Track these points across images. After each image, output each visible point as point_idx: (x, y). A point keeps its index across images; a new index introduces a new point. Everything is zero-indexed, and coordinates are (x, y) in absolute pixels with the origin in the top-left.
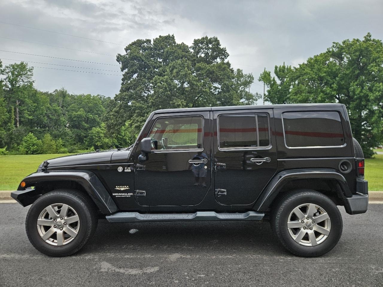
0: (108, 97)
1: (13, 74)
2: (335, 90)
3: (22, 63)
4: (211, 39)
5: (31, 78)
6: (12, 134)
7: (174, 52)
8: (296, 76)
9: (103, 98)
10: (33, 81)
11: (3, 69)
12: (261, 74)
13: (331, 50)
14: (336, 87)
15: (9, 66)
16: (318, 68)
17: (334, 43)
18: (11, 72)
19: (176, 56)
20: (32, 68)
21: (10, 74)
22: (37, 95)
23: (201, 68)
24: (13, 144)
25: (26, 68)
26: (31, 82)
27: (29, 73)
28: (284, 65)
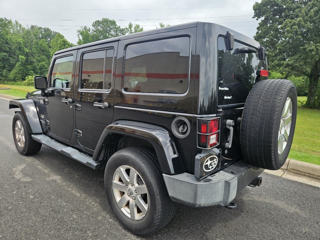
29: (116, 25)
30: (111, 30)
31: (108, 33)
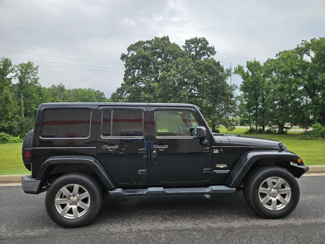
0: (97, 90)
1: (22, 72)
2: (306, 80)
3: (29, 63)
4: (199, 39)
5: (36, 75)
6: (22, 124)
7: (174, 51)
8: (271, 69)
9: (93, 91)
10: (38, 78)
11: (12, 68)
12: (235, 68)
13: (300, 47)
14: (307, 78)
15: (18, 65)
16: (291, 62)
17: (303, 41)
18: (20, 70)
19: (177, 54)
20: (38, 67)
21: (18, 72)
22: (42, 90)
23: (200, 64)
24: (24, 133)
25: (33, 66)
26: (37, 79)
27: (35, 71)
28: (255, 60)
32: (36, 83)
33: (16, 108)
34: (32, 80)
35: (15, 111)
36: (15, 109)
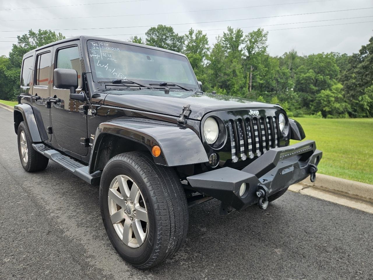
0: (343, 54)
1: (251, 42)
3: (259, 30)
9: (337, 55)
11: (243, 39)
15: (248, 35)
18: (250, 40)
20: (267, 33)
21: (248, 42)
22: (269, 60)
25: (262, 34)
27: (264, 38)
29: (174, 33)
30: (167, 39)
31: (164, 42)
32: (264, 52)
33: (242, 81)
34: (261, 50)
35: (241, 84)
36: (240, 82)
